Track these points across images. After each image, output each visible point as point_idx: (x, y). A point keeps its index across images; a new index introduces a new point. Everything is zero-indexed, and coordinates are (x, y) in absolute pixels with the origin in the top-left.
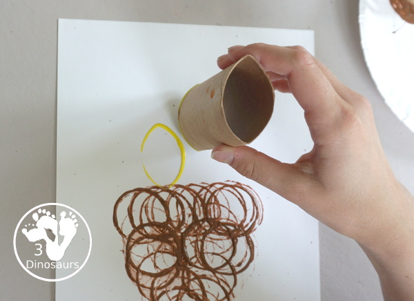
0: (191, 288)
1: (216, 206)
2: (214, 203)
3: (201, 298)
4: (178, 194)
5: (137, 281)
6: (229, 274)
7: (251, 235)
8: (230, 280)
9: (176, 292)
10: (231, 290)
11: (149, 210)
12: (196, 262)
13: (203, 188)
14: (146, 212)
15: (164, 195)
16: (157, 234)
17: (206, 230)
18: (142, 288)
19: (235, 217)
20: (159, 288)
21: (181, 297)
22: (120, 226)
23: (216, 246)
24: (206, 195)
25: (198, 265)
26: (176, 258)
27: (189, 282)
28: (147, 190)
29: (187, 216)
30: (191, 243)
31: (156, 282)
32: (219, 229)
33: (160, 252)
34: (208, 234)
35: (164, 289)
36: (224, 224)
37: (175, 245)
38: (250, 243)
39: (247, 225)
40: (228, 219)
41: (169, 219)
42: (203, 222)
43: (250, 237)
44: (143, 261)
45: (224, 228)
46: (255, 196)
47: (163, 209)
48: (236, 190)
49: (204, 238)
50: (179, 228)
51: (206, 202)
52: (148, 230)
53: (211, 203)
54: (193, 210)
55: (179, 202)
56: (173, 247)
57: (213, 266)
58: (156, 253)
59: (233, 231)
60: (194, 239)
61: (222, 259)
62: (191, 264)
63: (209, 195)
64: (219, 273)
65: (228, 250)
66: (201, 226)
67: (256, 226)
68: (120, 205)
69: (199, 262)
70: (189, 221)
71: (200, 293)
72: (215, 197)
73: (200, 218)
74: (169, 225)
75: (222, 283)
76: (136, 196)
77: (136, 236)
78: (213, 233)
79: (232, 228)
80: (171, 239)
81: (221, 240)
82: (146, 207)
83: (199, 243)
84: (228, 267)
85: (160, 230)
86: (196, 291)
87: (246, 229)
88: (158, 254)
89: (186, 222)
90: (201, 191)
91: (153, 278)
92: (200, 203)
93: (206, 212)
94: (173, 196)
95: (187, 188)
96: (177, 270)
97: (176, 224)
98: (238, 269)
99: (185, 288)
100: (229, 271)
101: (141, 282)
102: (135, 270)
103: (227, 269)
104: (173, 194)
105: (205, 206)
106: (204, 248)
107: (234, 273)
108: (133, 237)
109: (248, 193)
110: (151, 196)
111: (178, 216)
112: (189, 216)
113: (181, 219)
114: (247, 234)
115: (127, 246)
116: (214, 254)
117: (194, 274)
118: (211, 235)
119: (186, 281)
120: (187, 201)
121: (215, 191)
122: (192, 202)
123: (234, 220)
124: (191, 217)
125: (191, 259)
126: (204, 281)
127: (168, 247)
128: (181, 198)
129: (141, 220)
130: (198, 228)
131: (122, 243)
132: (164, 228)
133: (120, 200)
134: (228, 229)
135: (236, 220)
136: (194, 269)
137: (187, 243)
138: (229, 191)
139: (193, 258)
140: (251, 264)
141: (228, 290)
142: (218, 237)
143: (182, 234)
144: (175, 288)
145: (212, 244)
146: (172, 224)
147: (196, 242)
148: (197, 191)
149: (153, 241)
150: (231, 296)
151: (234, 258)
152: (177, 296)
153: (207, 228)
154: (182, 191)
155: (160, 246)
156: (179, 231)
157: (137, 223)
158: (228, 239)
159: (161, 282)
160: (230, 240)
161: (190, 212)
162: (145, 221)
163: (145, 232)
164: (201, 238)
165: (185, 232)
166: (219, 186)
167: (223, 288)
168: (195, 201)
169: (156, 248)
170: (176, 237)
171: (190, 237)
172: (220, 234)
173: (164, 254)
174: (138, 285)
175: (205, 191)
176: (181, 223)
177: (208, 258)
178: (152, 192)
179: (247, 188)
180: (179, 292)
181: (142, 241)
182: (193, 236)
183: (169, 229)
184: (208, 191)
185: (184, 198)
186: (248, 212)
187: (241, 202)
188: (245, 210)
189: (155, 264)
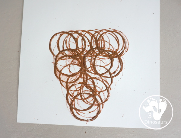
0: (88, 84)
1: (102, 41)
2: (102, 40)
3: (93, 89)
4: (83, 35)
5: (59, 78)
6: (109, 77)
7: (121, 57)
8: (109, 80)
9: (80, 85)
10: (110, 86)
11: (68, 42)
12: (91, 70)
13: (96, 32)
14: (66, 43)
15: (76, 35)
16: (71, 55)
17: (97, 54)
18: (62, 82)
19: (113, 48)
20: (71, 83)
21: (82, 88)
22: (52, 50)
23: (102, 62)
24: (97, 36)
25: (92, 71)
26: (80, 68)
27: (87, 80)
28: (67, 33)
29: (87, 46)
30: (89, 60)
31: (69, 79)
32: (104, 53)
33: (72, 64)
34: (98, 56)
35: (74, 83)
36: (107, 51)
37: (80, 61)
38: (120, 61)
39: (119, 52)
40: (109, 48)
41: (78, 48)
42: (95, 50)
43: (121, 58)
44: (63, 68)
45: (106, 53)
46: (124, 37)
47: (75, 42)
48: (114, 34)
50: (82, 52)
51: (97, 39)
52: (67, 53)
53: (100, 40)
54: (90, 43)
55: (83, 39)
57: (100, 73)
58: (70, 64)
59: (112, 55)
61: (105, 69)
62: (88, 71)
63: (99, 36)
64: (103, 76)
65: (108, 65)
66: (94, 52)
67: (124, 52)
68: (53, 39)
69: (93, 70)
70: (88, 48)
71: (92, 86)
72: (102, 37)
73: (94, 47)
74: (77, 50)
75: (105, 82)
76: (61, 35)
77: (61, 55)
78: (100, 55)
79: (111, 53)
80: (78, 58)
81: (105, 59)
82: (66, 41)
83: (93, 60)
84: (108, 73)
85: (73, 53)
86: (90, 85)
87: (118, 54)
88: (71, 65)
89: (86, 49)
90: (95, 34)
91: (68, 77)
92: (94, 40)
93: (97, 44)
94: (80, 36)
95: (88, 32)
96: (81, 74)
97: (81, 50)
98: (113, 75)
99: (85, 83)
100: (109, 76)
101: (61, 79)
102: (59, 73)
103: (108, 75)
104: (80, 35)
105: (97, 41)
106: (96, 63)
107: (111, 77)
108: (59, 56)
109: (120, 35)
110: (69, 35)
111: (82, 46)
112: (88, 46)
113: (84, 47)
114: (119, 56)
115: (55, 60)
116: (101, 66)
117: (90, 76)
118: (99, 56)
119: (85, 80)
120: (88, 39)
121: (103, 34)
122: (90, 39)
124: (89, 47)
125: (88, 68)
126: (95, 80)
127: (76, 62)
128: (84, 37)
129: (63, 48)
130: (93, 52)
131: (53, 59)
132: (75, 52)
133: (53, 37)
134: (109, 53)
136: (89, 74)
137: (87, 60)
138: (110, 34)
139: (89, 68)
140: (121, 73)
141: (108, 86)
142: (103, 57)
143: (84, 55)
144: (79, 83)
145: (100, 61)
146: (79, 50)
147: (91, 59)
148: (93, 34)
149: (69, 59)
150: (109, 89)
151: (111, 69)
152: (80, 87)
153: (97, 53)
154: (85, 34)
155: (72, 61)
156: (83, 54)
157: (61, 49)
158: (108, 58)
159: (72, 80)
160: (110, 60)
161: (89, 44)
162: (65, 48)
163: (65, 54)
164: (94, 57)
165: (86, 54)
166: (104, 31)
167: (105, 84)
168: (92, 39)
169: (70, 62)
170: (81, 57)
171: (88, 57)
172: (104, 56)
173: (74, 65)
174: (60, 80)
175: (97, 34)
176: (84, 50)
177: (98, 69)
178: (70, 34)
179: (120, 33)
180: (82, 85)
181: (63, 58)
182: (90, 56)
183: (77, 52)
184: (99, 33)
185: (86, 37)
186: (120, 45)
187: (116, 40)
188: (119, 44)
189: (69, 70)
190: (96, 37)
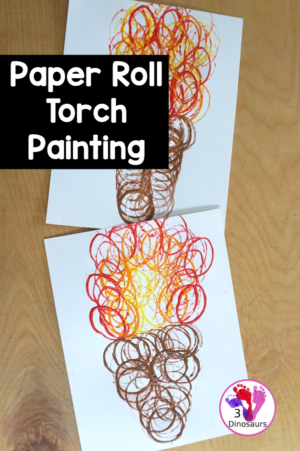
0: (162, 396)
1: (169, 341)
3: (170, 401)
4: (144, 338)
5: (127, 400)
6: (186, 383)
8: (187, 386)
9: (153, 401)
10: (189, 393)
11: (127, 352)
12: (163, 379)
13: (160, 330)
14: (125, 353)
15: (135, 341)
16: (134, 366)
18: (130, 403)
20: (141, 401)
21: (157, 404)
22: (109, 367)
23: (175, 367)
24: (162, 335)
26: (149, 379)
27: (160, 393)
30: (158, 368)
31: (139, 397)
32: (174, 355)
33: (138, 377)
34: (167, 359)
35: (145, 401)
36: (177, 352)
37: (147, 371)
38: (196, 360)
39: (192, 349)
40: (179, 348)
41: (140, 356)
42: (163, 353)
43: (196, 356)
44: (128, 386)
46: (195, 329)
47: (135, 350)
48: (182, 328)
49: (165, 363)
50: (148, 360)
51: (163, 339)
52: (128, 365)
53: (166, 340)
54: (155, 346)
55: (145, 343)
56: (146, 373)
57: (175, 379)
59: (184, 355)
60: (159, 364)
61: (180, 374)
62: (160, 381)
63: (164, 334)
64: (179, 383)
65: (182, 367)
66: (162, 356)
67: (199, 348)
68: (107, 353)
69: (165, 379)
70: (154, 354)
71: (169, 398)
72: (169, 335)
73: (160, 351)
74: (141, 360)
75: (182, 389)
76: (116, 345)
77: (121, 370)
78: (171, 359)
79: (183, 353)
80: (144, 368)
81: (177, 362)
82: (124, 351)
83: (163, 367)
84: (184, 378)
85: (136, 364)
86: (166, 398)
87: (192, 352)
88: (137, 379)
89: (152, 355)
90: (158, 333)
91: (136, 395)
92: (159, 341)
94: (140, 340)
95: (149, 333)
96: (151, 386)
97: (145, 358)
98: (191, 379)
99: (159, 397)
100: (186, 381)
101: (129, 400)
102: (124, 393)
104: (140, 339)
105: (162, 342)
106: (167, 369)
107: (189, 382)
108: (119, 372)
109: (191, 328)
110: (126, 343)
111: (146, 352)
112: (153, 350)
113: (148, 354)
114: (193, 355)
115: (116, 378)
116: (174, 371)
117: (163, 387)
118: (169, 360)
119: (158, 392)
120: (150, 341)
121: (168, 331)
122: (153, 341)
123: (183, 347)
124: (155, 351)
126: (170, 390)
127: (143, 373)
128: (146, 340)
129: (122, 360)
130: (160, 357)
131: (113, 377)
132: (138, 362)
133: (106, 350)
134: (180, 354)
135: (185, 347)
136: (162, 384)
137: (155, 368)
138: (177, 329)
139: (160, 377)
140: (199, 373)
141: (187, 393)
142: (174, 360)
143: (151, 363)
144: (152, 398)
145: (171, 365)
146: (143, 359)
147: (161, 365)
148: (156, 334)
149: (133, 371)
150: (189, 396)
151: (187, 372)
152: (154, 403)
153: (166, 356)
154: (146, 336)
155: (138, 374)
156: (148, 362)
157: (120, 362)
158: (181, 360)
159: (142, 397)
160: (183, 361)
161: (154, 348)
162: (125, 360)
163: (126, 366)
164: (163, 363)
165: (152, 361)
166: (169, 327)
167: (183, 391)
168: (156, 340)
169: (135, 376)
170: (147, 366)
171: (156, 364)
172: (175, 358)
173: (142, 378)
174: (128, 402)
175: (161, 332)
176: (148, 357)
177: (170, 375)
180: (155, 400)
181: (125, 373)
182: (158, 363)
183: (142, 362)
184: (163, 332)
185: (148, 340)
186: (192, 340)
187: (186, 335)
188: (190, 339)
189: (136, 386)
190: (160, 337)
